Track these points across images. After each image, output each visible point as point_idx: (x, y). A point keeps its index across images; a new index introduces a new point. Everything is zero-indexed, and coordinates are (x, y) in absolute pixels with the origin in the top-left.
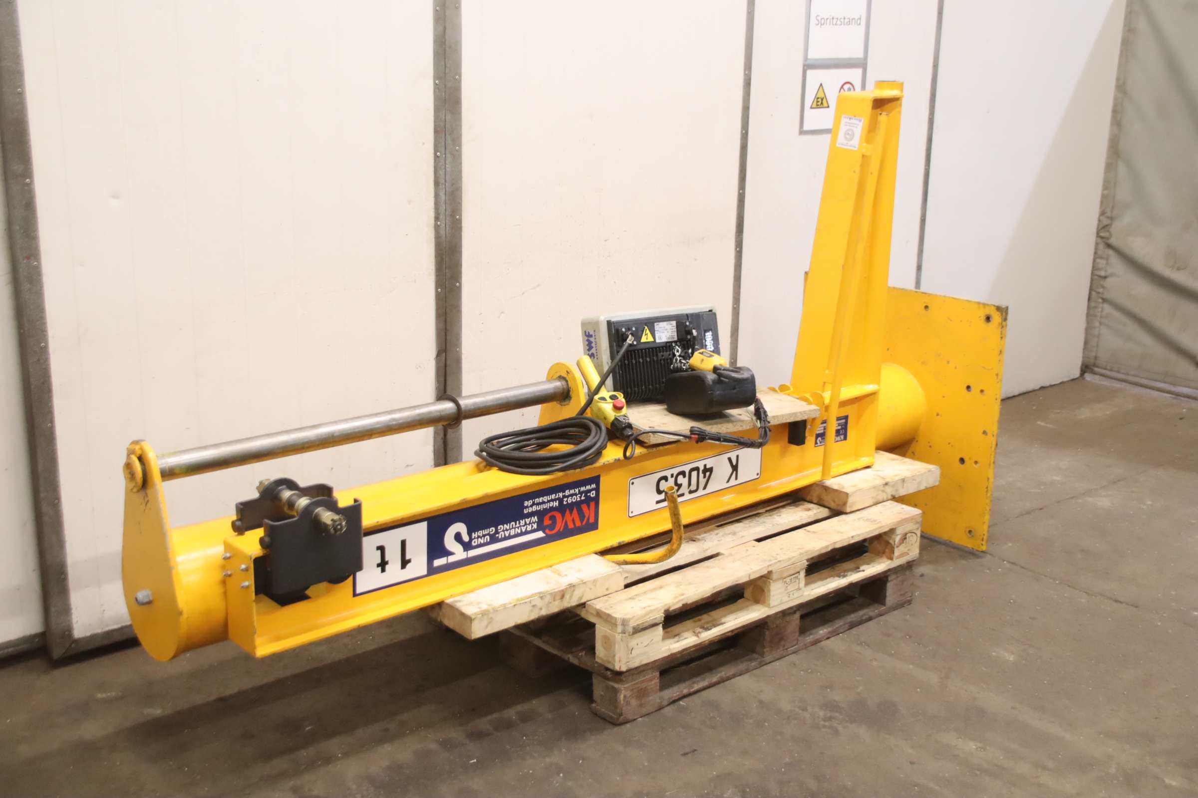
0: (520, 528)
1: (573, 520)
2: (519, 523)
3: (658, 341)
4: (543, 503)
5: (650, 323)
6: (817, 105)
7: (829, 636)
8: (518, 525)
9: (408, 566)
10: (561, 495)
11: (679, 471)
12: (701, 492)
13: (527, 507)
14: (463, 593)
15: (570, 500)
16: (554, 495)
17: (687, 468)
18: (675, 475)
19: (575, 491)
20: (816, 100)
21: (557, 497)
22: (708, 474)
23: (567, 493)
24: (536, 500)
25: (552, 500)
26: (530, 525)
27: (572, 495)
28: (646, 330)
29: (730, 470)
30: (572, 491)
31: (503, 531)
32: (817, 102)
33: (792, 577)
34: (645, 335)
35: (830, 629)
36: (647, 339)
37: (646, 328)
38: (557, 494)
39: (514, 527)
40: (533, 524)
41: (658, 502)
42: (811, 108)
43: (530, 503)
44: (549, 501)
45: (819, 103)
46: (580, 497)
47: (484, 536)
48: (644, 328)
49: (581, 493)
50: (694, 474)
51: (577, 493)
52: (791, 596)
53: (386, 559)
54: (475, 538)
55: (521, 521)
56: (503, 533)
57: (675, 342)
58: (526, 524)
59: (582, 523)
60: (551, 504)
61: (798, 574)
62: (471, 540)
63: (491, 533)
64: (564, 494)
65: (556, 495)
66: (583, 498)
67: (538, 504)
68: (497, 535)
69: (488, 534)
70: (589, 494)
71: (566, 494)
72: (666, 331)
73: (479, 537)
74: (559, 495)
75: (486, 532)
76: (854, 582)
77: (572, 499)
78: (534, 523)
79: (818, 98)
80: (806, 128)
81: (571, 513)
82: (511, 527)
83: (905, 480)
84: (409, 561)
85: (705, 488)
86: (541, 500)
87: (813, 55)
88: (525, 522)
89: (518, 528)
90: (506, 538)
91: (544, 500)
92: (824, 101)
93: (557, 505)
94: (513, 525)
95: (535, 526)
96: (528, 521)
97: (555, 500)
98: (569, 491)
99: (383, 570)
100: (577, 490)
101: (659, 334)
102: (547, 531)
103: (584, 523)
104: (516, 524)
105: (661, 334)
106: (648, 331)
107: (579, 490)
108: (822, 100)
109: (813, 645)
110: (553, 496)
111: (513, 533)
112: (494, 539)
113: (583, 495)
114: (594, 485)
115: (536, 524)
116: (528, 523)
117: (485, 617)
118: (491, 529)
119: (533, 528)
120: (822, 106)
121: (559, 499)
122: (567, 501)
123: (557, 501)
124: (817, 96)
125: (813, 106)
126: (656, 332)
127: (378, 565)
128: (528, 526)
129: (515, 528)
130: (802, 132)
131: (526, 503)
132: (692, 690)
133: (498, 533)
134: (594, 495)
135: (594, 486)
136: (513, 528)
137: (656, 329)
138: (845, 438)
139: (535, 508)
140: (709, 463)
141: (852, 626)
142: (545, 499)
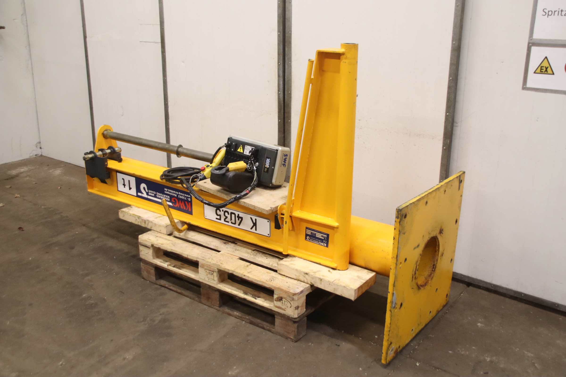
2: (164, 195)
3: (245, 153)
4: (171, 192)
5: (244, 144)
6: (541, 71)
7: (238, 317)
9: (131, 190)
12: (236, 226)
15: (181, 197)
17: (230, 211)
18: (224, 211)
20: (540, 68)
21: (176, 193)
22: (240, 219)
25: (175, 194)
29: (252, 225)
30: (181, 194)
32: (541, 69)
33: (210, 272)
34: (240, 149)
35: (240, 315)
36: (240, 150)
37: (241, 146)
41: (217, 219)
42: (535, 73)
45: (544, 71)
49: (185, 197)
50: (233, 215)
52: (210, 280)
54: (149, 192)
59: (186, 209)
60: (174, 195)
66: (186, 199)
67: (169, 192)
68: (157, 196)
75: (153, 192)
76: (247, 299)
79: (541, 67)
80: (529, 85)
81: (182, 202)
85: (239, 225)
86: (170, 191)
87: (537, 36)
92: (549, 69)
100: (183, 194)
102: (173, 204)
106: (241, 147)
108: (547, 68)
112: (155, 196)
113: (186, 198)
120: (546, 72)
122: (180, 196)
124: (542, 65)
125: (537, 72)
126: (245, 149)
130: (525, 87)
131: (165, 189)
137: (245, 148)
138: (327, 246)
139: (168, 193)
140: (241, 215)
141: (251, 323)
142: (172, 191)
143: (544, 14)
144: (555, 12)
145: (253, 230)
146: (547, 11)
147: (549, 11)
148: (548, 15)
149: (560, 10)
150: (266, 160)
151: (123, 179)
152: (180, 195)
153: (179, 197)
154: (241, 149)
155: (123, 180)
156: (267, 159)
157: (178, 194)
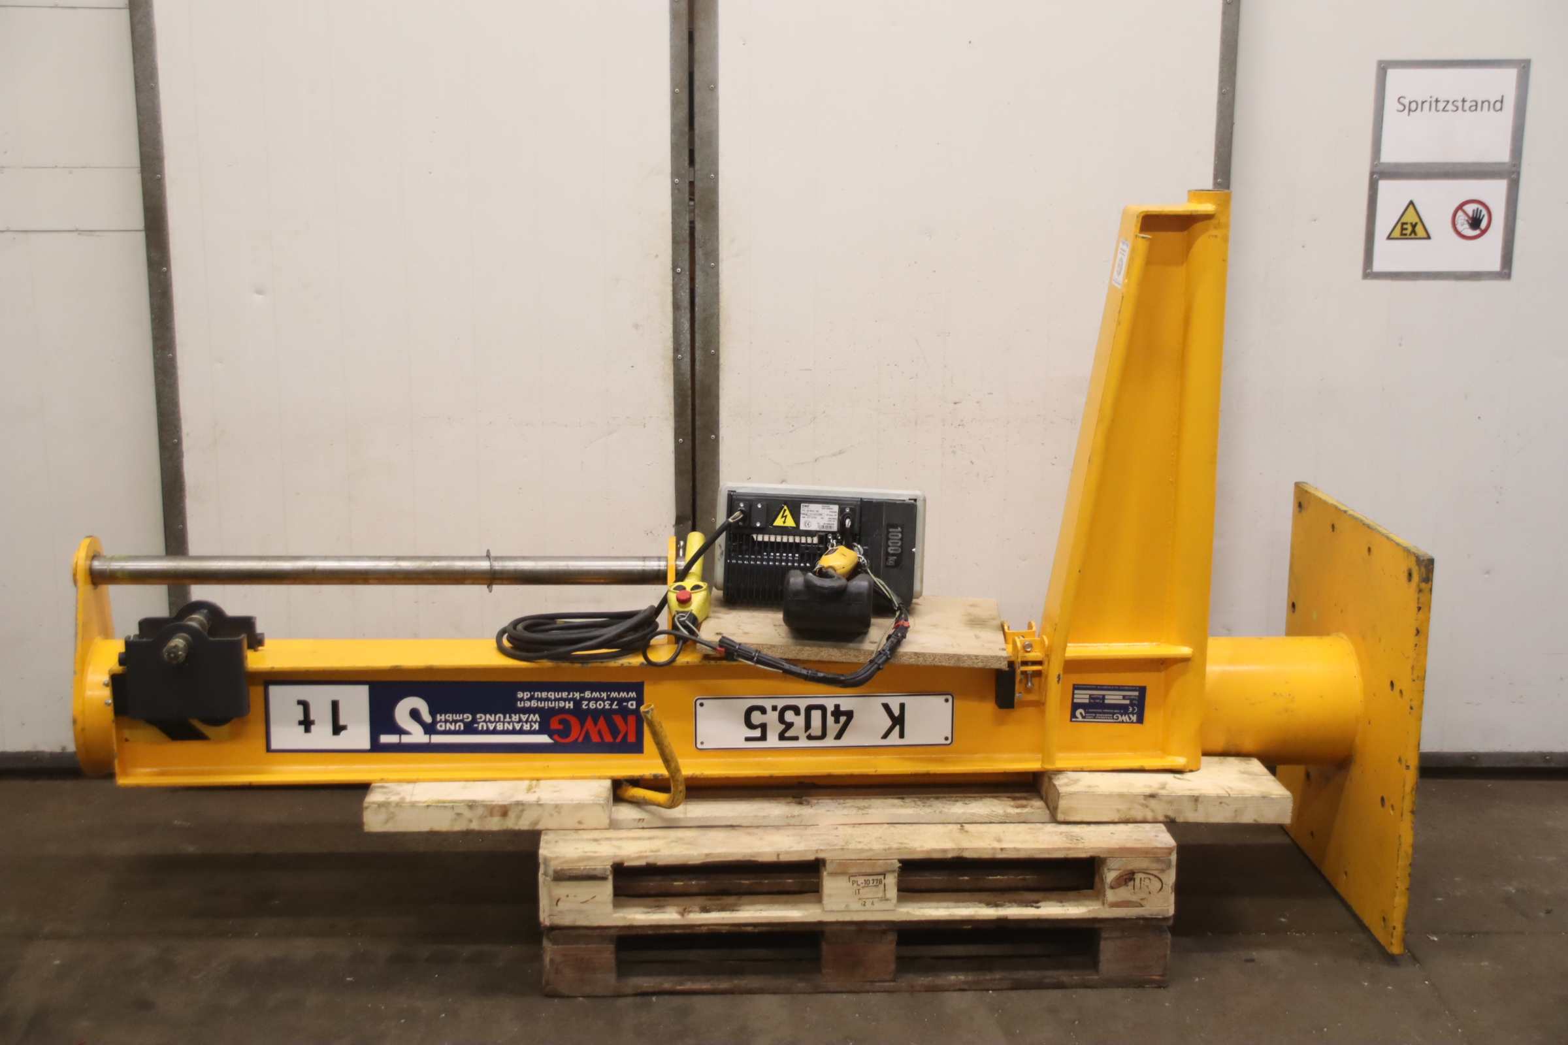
0: (511, 724)
1: (599, 732)
2: (510, 717)
4: (547, 699)
5: (795, 504)
6: (1402, 234)
7: (966, 987)
8: (508, 719)
9: (343, 733)
10: (577, 695)
11: (785, 704)
12: (830, 741)
13: (521, 700)
14: (400, 781)
15: (592, 705)
16: (567, 693)
17: (802, 704)
18: (779, 709)
19: (601, 695)
20: (1399, 227)
21: (571, 696)
22: (843, 719)
23: (587, 694)
24: (536, 693)
25: (565, 700)
26: (529, 724)
27: (596, 700)
28: (785, 510)
29: (889, 723)
31: (485, 721)
32: (1403, 229)
33: (871, 878)
34: (782, 517)
35: (970, 978)
36: (784, 522)
37: (785, 507)
38: (571, 693)
39: (502, 719)
40: (533, 724)
41: (748, 739)
42: (1389, 238)
43: (527, 695)
44: (556, 700)
45: (1408, 232)
46: (611, 705)
47: (456, 722)
48: (783, 507)
49: (612, 700)
50: (816, 715)
51: (605, 698)
52: (868, 905)
53: (312, 717)
54: (441, 721)
55: (513, 715)
56: (485, 724)
57: (833, 533)
58: (520, 721)
59: (615, 738)
60: (562, 704)
61: (882, 877)
62: (435, 722)
63: (466, 720)
64: (582, 695)
65: (569, 694)
66: (614, 707)
67: (540, 700)
68: (476, 725)
69: (462, 721)
70: (625, 704)
71: (586, 696)
72: (819, 517)
73: (446, 721)
74: (573, 695)
75: (458, 717)
76: (1009, 918)
77: (596, 703)
78: (535, 722)
79: (1403, 224)
80: (1378, 266)
82: (497, 720)
83: (1200, 799)
84: (344, 728)
85: (839, 736)
86: (544, 695)
87: (1389, 156)
88: (520, 718)
89: (509, 723)
90: (487, 732)
91: (549, 696)
92: (1419, 228)
93: (572, 707)
94: (500, 718)
95: (536, 726)
96: (524, 718)
97: (569, 700)
98: (592, 694)
99: (307, 730)
100: (604, 695)
101: (806, 519)
102: (556, 737)
103: (618, 740)
104: (505, 718)
105: (810, 519)
106: (787, 513)
107: (608, 696)
108: (1414, 226)
109: (926, 991)
110: (565, 695)
111: (500, 727)
112: (470, 729)
113: (616, 703)
114: (634, 693)
115: (537, 724)
116: (524, 720)
117: (383, 810)
118: (465, 716)
119: (533, 729)
120: (1413, 236)
121: (574, 699)
122: (588, 705)
123: (572, 703)
124: (1403, 220)
125: (1393, 235)
126: (801, 516)
127: (300, 723)
128: (524, 724)
129: (504, 722)
130: (1368, 272)
131: (520, 695)
132: (679, 988)
133: (478, 723)
134: (634, 707)
135: (633, 695)
136: (499, 721)
137: (802, 512)
138: (1140, 720)
139: (534, 704)
140: (846, 704)
141: (1017, 986)
142: (552, 695)
143: (1401, 108)
144: (1423, 103)
145: (894, 738)
146: (1406, 102)
147: (1410, 103)
148: (1410, 110)
149: (1434, 99)
150: (888, 532)
151: (300, 702)
152: (590, 700)
153: (584, 707)
154: (786, 516)
155: (301, 708)
156: (891, 530)
157: (583, 699)
